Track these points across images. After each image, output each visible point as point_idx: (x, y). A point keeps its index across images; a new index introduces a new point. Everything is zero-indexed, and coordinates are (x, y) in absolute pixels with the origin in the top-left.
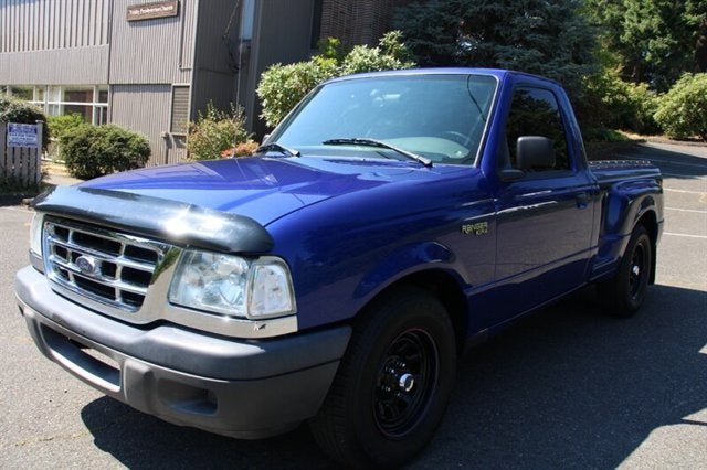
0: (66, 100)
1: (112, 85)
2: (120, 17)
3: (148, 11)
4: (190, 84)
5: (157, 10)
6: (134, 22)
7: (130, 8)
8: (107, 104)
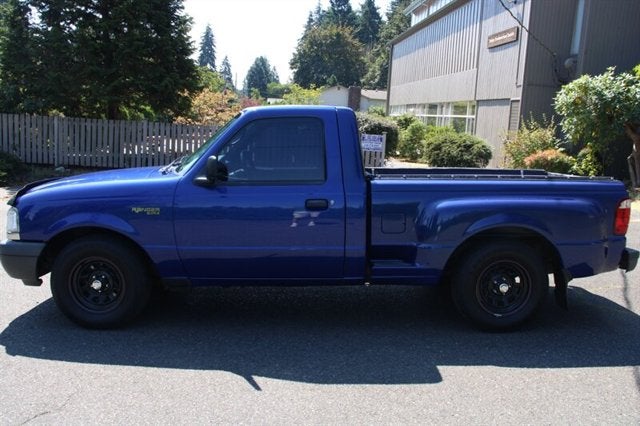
0: (455, 113)
1: (478, 101)
2: (484, 45)
3: (500, 38)
4: (520, 98)
5: (505, 37)
6: (492, 48)
7: (489, 38)
8: (474, 117)
